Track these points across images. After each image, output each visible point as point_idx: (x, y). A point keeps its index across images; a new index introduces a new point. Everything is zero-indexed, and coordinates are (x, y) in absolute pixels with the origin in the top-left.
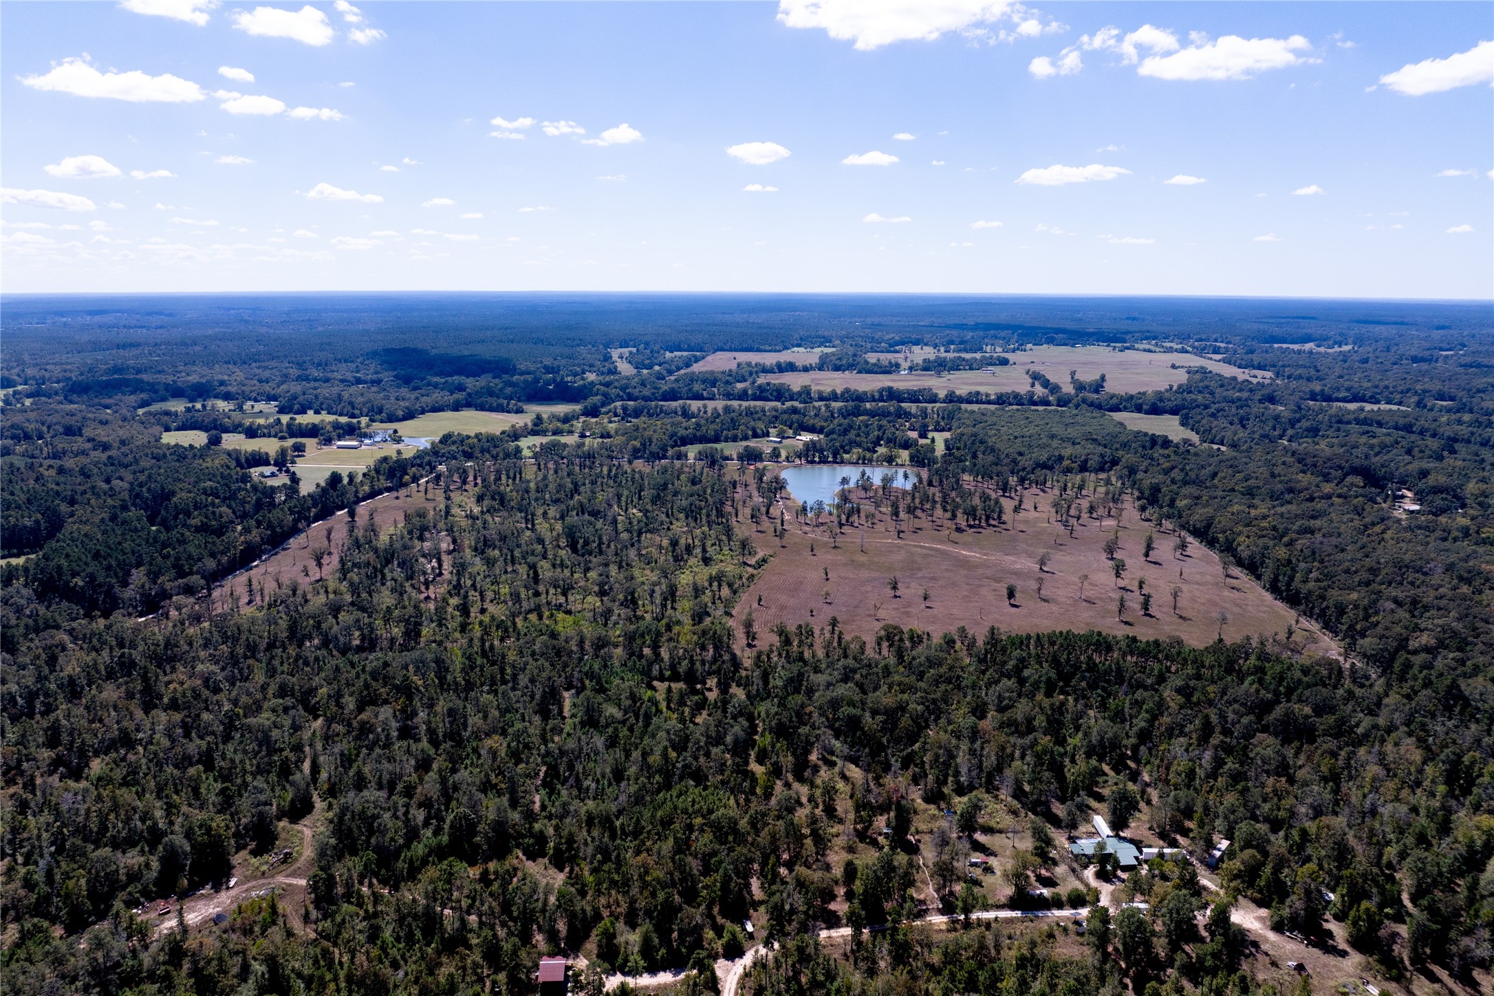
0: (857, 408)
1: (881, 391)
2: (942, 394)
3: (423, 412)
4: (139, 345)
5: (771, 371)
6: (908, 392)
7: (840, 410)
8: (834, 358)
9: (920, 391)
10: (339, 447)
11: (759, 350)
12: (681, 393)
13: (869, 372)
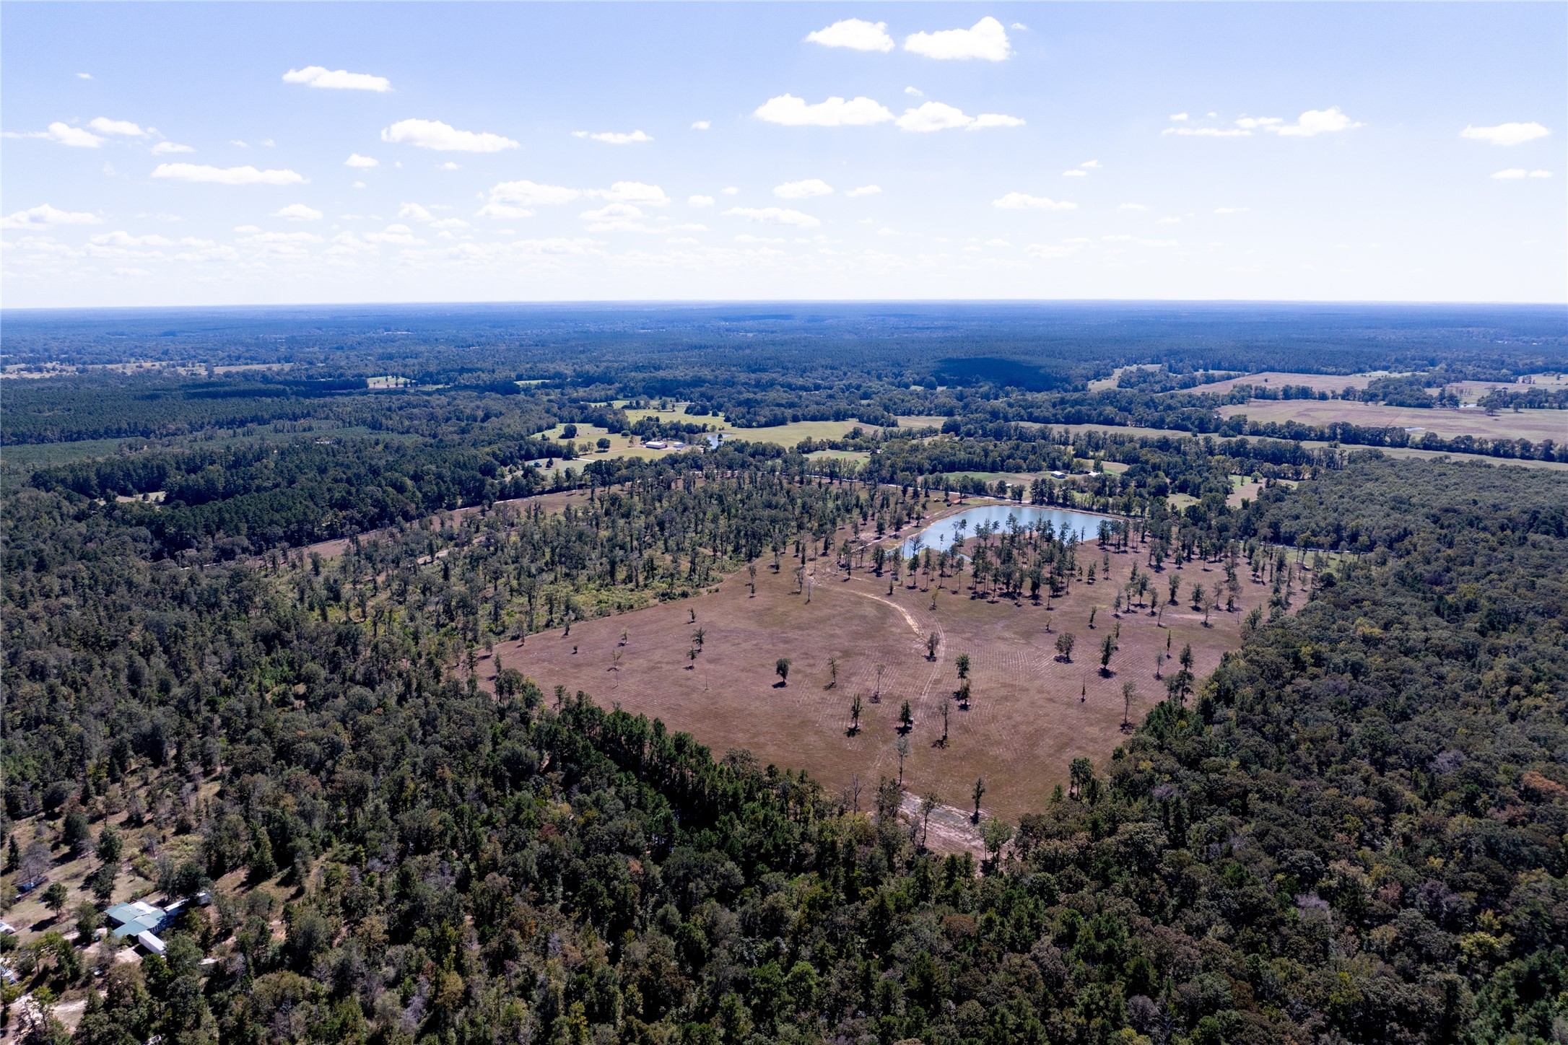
5: (1273, 397)
8: (1384, 385)
10: (648, 447)
12: (1089, 416)
13: (1401, 404)
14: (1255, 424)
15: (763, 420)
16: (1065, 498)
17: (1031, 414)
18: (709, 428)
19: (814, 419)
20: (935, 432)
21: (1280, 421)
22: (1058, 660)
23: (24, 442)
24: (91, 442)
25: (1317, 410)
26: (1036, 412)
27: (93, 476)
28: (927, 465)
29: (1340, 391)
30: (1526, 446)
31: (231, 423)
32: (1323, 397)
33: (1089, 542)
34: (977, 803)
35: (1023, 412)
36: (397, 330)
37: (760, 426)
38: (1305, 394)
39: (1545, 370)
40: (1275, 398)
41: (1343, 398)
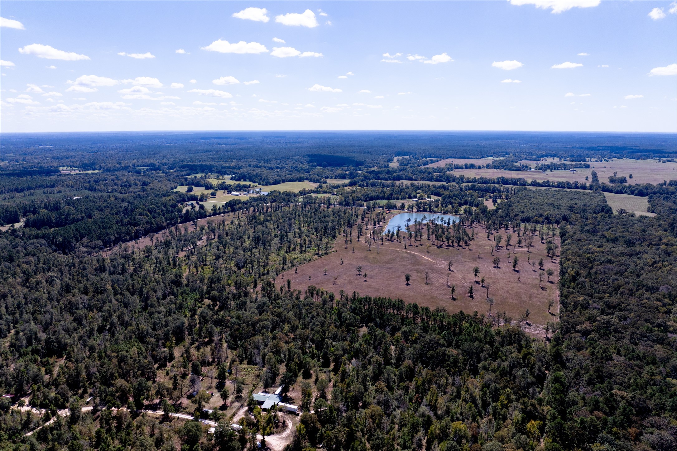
0: (473, 186)
1: (498, 179)
2: (529, 181)
3: (284, 181)
4: (211, 151)
5: (461, 168)
6: (512, 179)
7: (465, 187)
8: (498, 162)
9: (518, 179)
10: (232, 195)
11: (468, 158)
13: (510, 170)
14: (468, 178)
15: (272, 182)
16: (430, 209)
19: (290, 181)
20: (346, 185)
22: (495, 267)
25: (484, 172)
26: (381, 176)
29: (485, 165)
30: (568, 184)
31: (17, 190)
32: (479, 168)
36: (45, 145)
38: (472, 166)
39: (547, 156)
41: (487, 168)
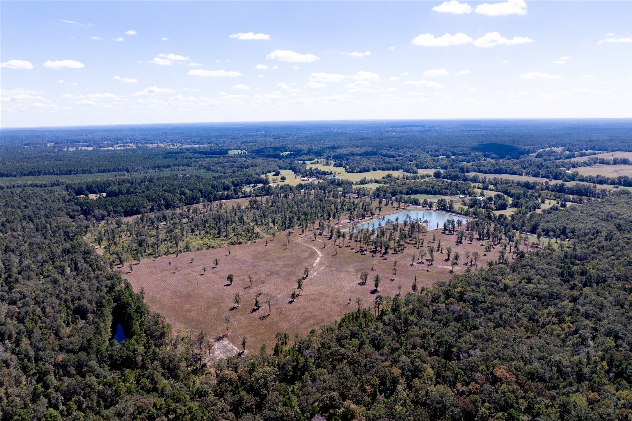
3: (374, 170)
10: (302, 180)
12: (506, 171)
14: (582, 176)
16: (450, 208)
17: (480, 169)
18: (333, 173)
20: (430, 176)
21: (594, 175)
23: (85, 173)
24: (108, 173)
25: (626, 169)
26: (482, 168)
27: (84, 186)
28: (404, 191)
33: (440, 229)
34: (244, 347)
35: (476, 168)
37: (357, 172)
40: (609, 164)
